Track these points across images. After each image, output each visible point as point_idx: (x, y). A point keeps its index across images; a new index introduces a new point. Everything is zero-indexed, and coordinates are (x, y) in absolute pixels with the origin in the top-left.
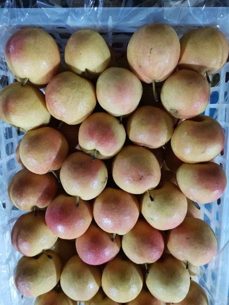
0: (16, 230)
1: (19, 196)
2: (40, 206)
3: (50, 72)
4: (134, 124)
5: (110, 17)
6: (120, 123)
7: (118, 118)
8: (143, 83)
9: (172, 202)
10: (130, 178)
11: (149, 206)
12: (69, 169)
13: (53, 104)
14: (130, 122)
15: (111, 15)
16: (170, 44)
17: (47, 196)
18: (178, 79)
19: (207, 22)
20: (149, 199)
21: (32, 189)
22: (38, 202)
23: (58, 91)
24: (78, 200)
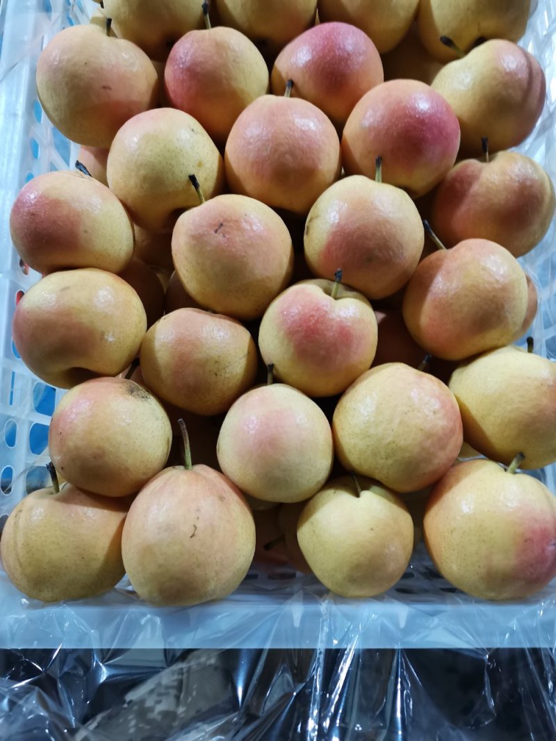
0: (533, 101)
1: (528, 183)
2: (473, 163)
3: (451, 487)
4: (237, 366)
5: (297, 624)
6: (272, 366)
7: (277, 380)
8: (215, 465)
9: (142, 172)
10: (247, 227)
11: (200, 165)
12: (400, 245)
13: (443, 406)
14: (247, 370)
15: (294, 629)
16: (147, 551)
17: (458, 185)
18: (127, 469)
19: (53, 611)
20: (200, 180)
21: (496, 200)
22: (480, 170)
23: (429, 435)
24: (378, 175)
